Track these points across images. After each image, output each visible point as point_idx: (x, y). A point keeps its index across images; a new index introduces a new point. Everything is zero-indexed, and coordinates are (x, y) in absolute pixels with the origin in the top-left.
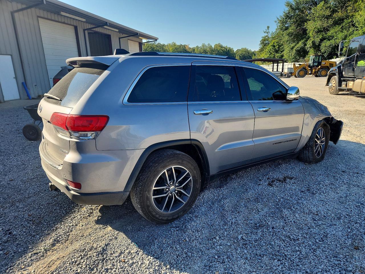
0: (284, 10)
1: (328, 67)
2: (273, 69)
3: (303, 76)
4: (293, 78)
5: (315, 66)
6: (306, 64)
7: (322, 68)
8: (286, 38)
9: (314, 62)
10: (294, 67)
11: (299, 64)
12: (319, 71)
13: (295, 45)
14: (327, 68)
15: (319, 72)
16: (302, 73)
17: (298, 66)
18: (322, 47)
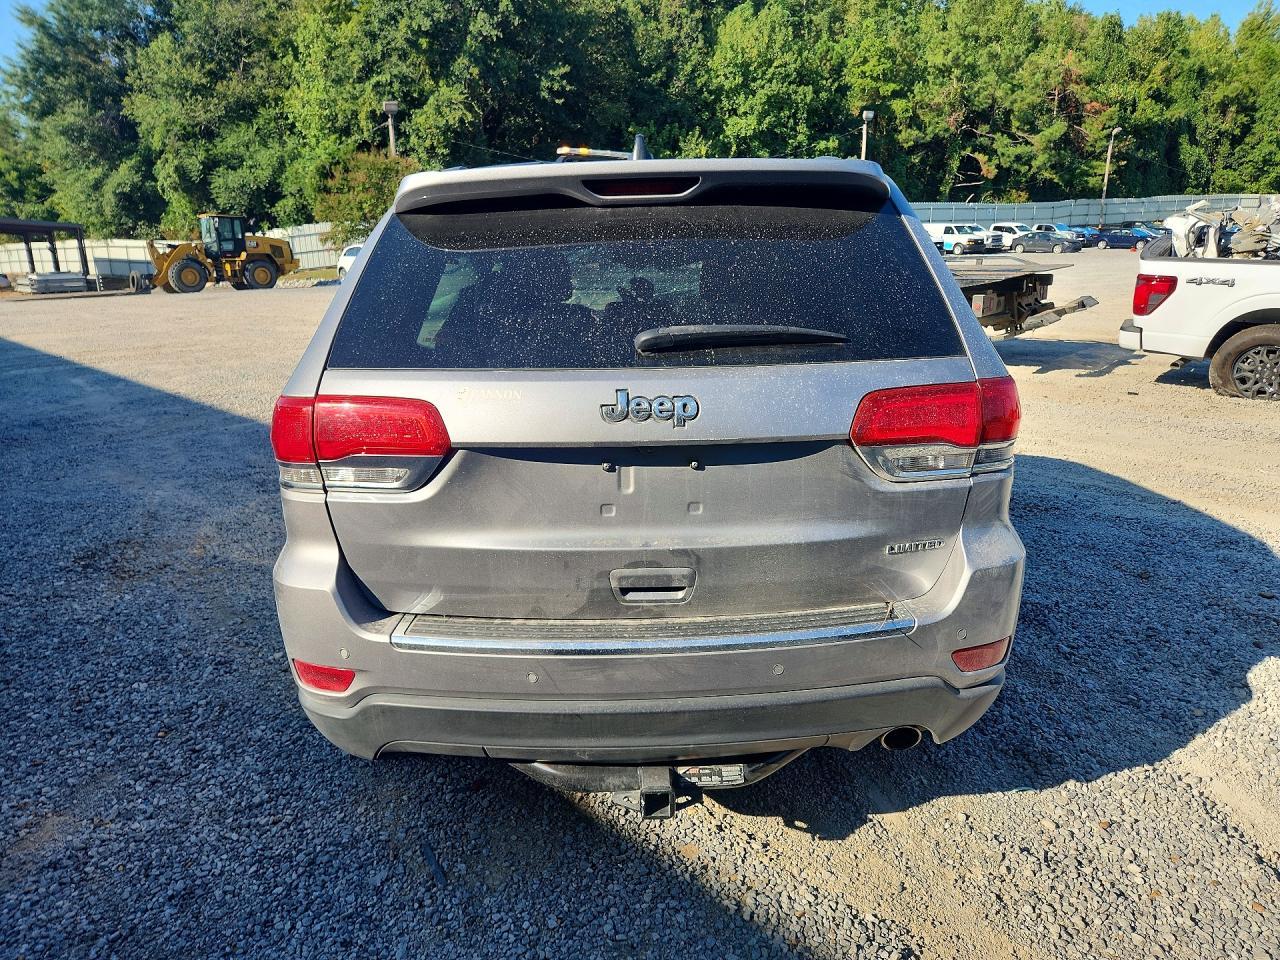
0: (19, 37)
1: (268, 255)
2: (32, 262)
3: (200, 287)
4: (158, 296)
5: (229, 252)
6: (193, 245)
7: (251, 259)
8: (59, 145)
9: (220, 238)
10: (152, 255)
11: (170, 246)
12: (244, 269)
13: (106, 176)
14: (266, 259)
15: (247, 273)
16: (190, 276)
17: (168, 250)
18: (217, 190)
